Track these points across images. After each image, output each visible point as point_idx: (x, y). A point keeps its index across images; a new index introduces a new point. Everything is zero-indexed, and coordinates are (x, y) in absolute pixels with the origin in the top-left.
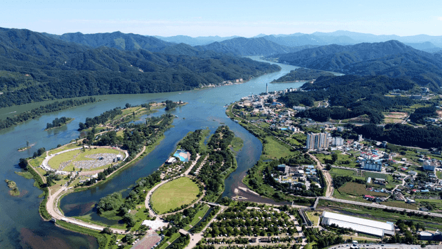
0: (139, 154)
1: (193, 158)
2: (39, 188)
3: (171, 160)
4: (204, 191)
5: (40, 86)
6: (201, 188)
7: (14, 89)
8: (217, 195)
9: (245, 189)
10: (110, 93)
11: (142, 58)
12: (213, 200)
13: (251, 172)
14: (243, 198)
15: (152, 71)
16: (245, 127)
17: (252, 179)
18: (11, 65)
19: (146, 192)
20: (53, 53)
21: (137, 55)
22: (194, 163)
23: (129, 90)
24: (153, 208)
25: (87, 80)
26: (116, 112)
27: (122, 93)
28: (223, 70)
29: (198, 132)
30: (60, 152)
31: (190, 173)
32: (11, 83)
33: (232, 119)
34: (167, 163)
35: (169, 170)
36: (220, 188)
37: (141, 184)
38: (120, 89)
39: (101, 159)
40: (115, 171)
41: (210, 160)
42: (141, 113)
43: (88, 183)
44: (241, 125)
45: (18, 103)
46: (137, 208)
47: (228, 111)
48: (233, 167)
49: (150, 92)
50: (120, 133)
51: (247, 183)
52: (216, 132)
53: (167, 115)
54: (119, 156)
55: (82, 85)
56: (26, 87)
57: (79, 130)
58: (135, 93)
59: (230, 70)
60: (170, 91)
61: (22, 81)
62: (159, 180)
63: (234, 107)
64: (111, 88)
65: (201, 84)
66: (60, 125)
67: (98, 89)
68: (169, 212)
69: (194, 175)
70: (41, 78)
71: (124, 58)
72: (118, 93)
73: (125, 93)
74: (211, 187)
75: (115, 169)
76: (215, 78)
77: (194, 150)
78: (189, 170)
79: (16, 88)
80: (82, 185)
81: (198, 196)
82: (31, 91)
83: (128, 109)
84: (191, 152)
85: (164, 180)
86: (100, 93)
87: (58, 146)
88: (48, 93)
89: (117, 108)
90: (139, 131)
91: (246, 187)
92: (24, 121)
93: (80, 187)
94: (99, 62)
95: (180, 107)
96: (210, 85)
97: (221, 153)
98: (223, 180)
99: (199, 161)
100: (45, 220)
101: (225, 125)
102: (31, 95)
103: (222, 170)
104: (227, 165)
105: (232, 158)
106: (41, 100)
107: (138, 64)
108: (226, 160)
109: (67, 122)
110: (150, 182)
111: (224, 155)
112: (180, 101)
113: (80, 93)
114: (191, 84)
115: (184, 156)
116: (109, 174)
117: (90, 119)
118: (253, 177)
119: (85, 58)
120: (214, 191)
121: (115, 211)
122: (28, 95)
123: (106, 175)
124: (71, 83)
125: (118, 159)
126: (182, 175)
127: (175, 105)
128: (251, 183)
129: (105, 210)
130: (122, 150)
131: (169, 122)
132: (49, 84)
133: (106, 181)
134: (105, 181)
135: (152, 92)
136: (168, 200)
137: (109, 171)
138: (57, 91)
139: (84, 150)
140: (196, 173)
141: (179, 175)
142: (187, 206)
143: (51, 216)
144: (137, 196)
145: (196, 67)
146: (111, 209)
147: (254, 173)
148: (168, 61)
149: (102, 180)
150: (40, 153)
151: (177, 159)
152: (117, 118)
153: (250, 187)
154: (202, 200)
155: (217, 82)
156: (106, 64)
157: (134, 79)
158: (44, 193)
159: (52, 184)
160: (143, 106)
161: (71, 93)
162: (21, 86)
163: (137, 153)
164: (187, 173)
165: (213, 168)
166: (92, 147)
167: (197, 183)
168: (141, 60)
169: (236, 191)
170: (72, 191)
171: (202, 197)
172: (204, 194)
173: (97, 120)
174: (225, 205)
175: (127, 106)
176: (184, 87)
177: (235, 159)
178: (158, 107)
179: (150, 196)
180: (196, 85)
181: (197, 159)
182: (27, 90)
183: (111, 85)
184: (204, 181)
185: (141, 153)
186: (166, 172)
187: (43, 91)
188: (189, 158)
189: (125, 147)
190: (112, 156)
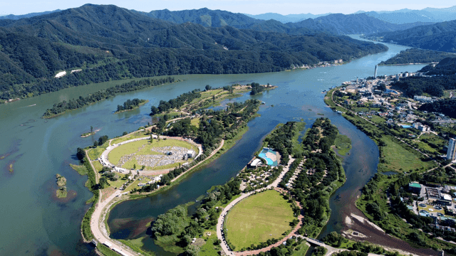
0: (216, 151)
1: (284, 161)
2: (90, 189)
3: (255, 162)
4: (300, 217)
5: (119, 63)
6: (295, 210)
7: (92, 66)
8: (319, 226)
9: (361, 219)
10: (191, 73)
11: (228, 36)
12: (314, 235)
13: (368, 191)
14: (361, 235)
15: (237, 49)
16: (351, 121)
17: (371, 202)
18: (94, 41)
19: (218, 211)
20: (137, 29)
21: (223, 32)
22: (286, 169)
23: (211, 70)
24: (228, 238)
25: (167, 57)
26: (194, 95)
27: (204, 73)
28: (318, 50)
29: (290, 126)
30: (124, 141)
31: (280, 185)
32: (90, 60)
33: (334, 109)
34: (249, 166)
35: (252, 178)
36: (324, 215)
37: (213, 197)
38: (201, 68)
39: (170, 154)
40: (183, 173)
41: (307, 166)
42: (223, 96)
43: (148, 189)
44: (345, 118)
45: (96, 81)
46: (205, 235)
47: (327, 98)
48: (340, 181)
49: (234, 73)
50: (195, 122)
51: (363, 208)
52: (314, 126)
53: (252, 101)
54: (190, 152)
55: (162, 63)
56: (105, 64)
57: (151, 115)
58: (218, 73)
59: (327, 50)
60: (256, 72)
61: (101, 58)
62: (237, 193)
63: (335, 94)
64: (192, 68)
65: (292, 65)
66: (131, 108)
67: (178, 68)
68: (249, 249)
69: (285, 188)
70: (121, 55)
71: (209, 34)
72: (199, 73)
73: (207, 73)
74: (311, 212)
75: (184, 171)
76: (309, 58)
77: (285, 150)
78: (279, 180)
79: (95, 65)
80: (140, 191)
81: (292, 224)
82: (110, 68)
83: (209, 91)
84: (281, 153)
85: (244, 192)
86: (181, 72)
87: (124, 134)
88: (127, 71)
89: (196, 90)
90: (218, 119)
91: (362, 214)
92: (96, 101)
93: (138, 193)
94: (182, 39)
95: (268, 91)
96: (303, 67)
97: (321, 157)
98: (327, 202)
99: (293, 166)
100: (85, 241)
101: (325, 117)
102: (109, 72)
103: (326, 183)
104: (331, 177)
105: (338, 165)
106: (118, 78)
107: (223, 41)
108: (329, 169)
109: (140, 104)
110: (226, 194)
111: (327, 161)
112: (268, 84)
113: (159, 71)
114: (281, 64)
115: (272, 158)
116: (176, 176)
117: (164, 103)
118: (372, 199)
119: (168, 34)
120: (314, 218)
121: (175, 238)
122: (107, 72)
123: (172, 178)
124: (151, 61)
125: (190, 156)
126: (269, 187)
127: (262, 89)
128: (370, 209)
129: (162, 234)
130: (195, 144)
131: (255, 110)
132: (128, 62)
133: (171, 186)
134: (169, 187)
135: (236, 73)
136: (248, 226)
137: (176, 173)
138: (136, 69)
139: (151, 140)
140: (289, 185)
141: (266, 186)
142: (275, 241)
143: (93, 236)
144: (206, 216)
145: (287, 46)
146: (170, 234)
147: (372, 192)
148: (256, 38)
149: (165, 185)
150: (101, 141)
151: (263, 161)
152: (195, 102)
153: (369, 216)
154: (298, 232)
155: (311, 63)
156: (190, 41)
157: (218, 58)
158: (94, 198)
159: (105, 185)
160: (225, 89)
161: (150, 72)
162: (100, 63)
163: (213, 149)
164: (275, 184)
165: (312, 179)
166: (161, 137)
167: (290, 201)
168: (226, 37)
169: (348, 221)
170: (127, 198)
171: (298, 227)
172: (301, 223)
173: (172, 104)
174: (334, 246)
175: (207, 88)
176: (273, 68)
177: (342, 168)
178: (242, 90)
179: (225, 216)
180: (287, 66)
181: (290, 163)
182: (106, 67)
183: (192, 63)
184: (299, 200)
185: (218, 149)
186: (248, 180)
187: (122, 69)
188: (279, 161)
189: (199, 141)
190: (183, 151)
